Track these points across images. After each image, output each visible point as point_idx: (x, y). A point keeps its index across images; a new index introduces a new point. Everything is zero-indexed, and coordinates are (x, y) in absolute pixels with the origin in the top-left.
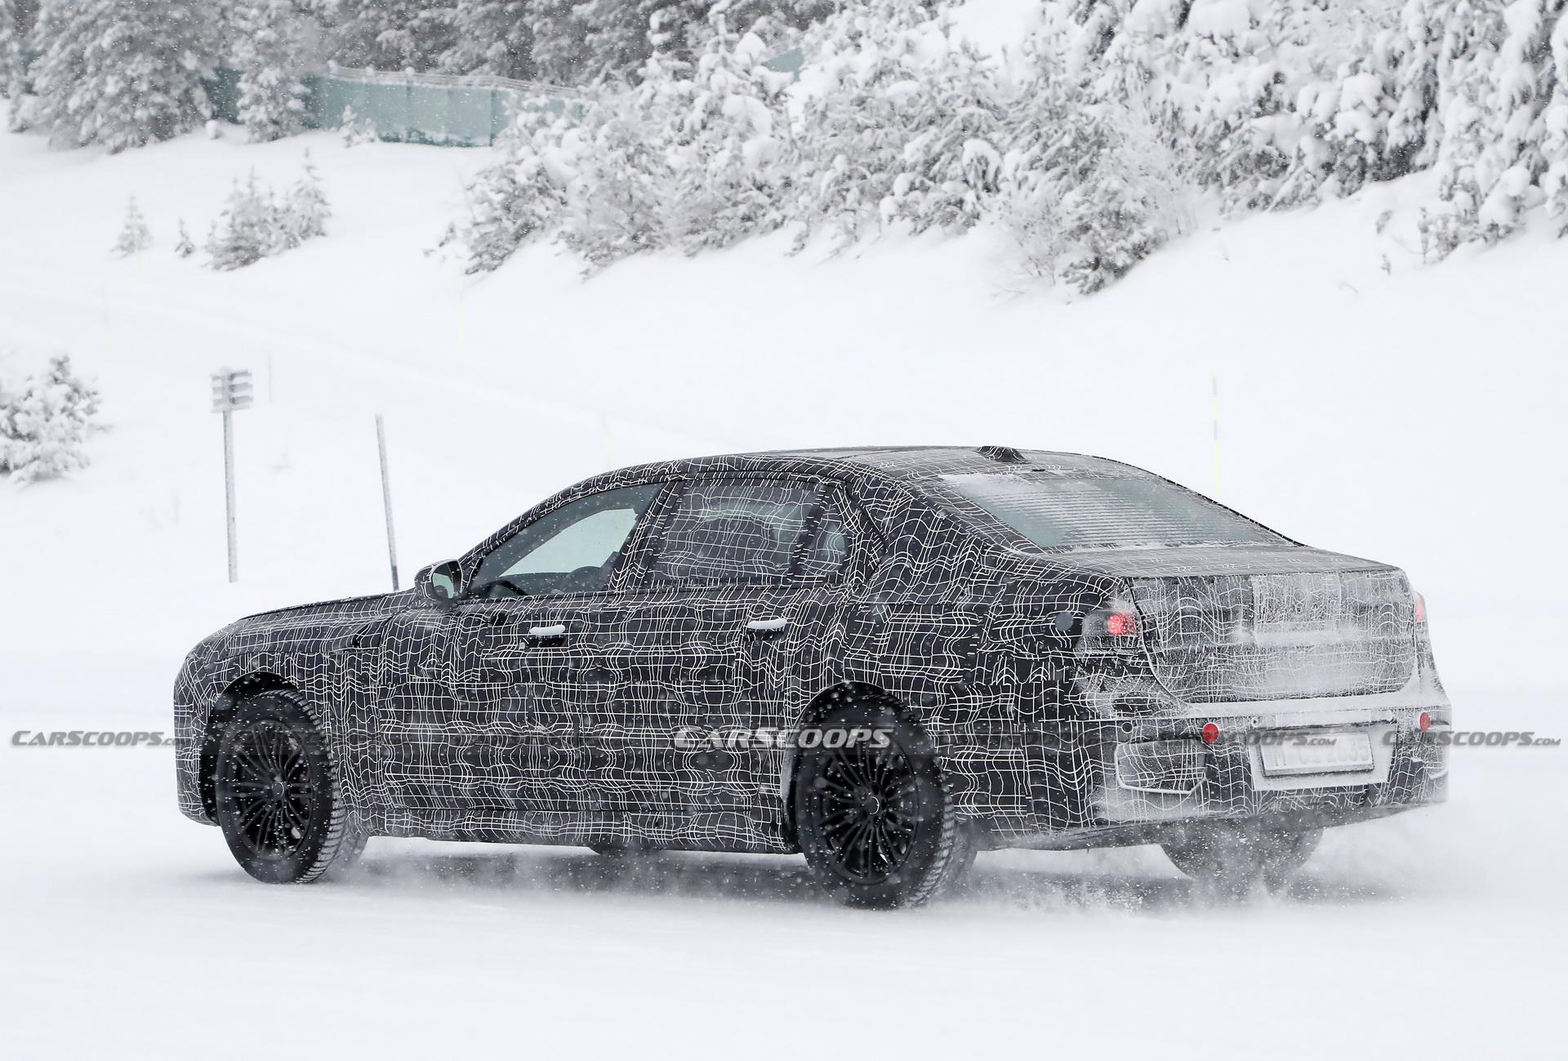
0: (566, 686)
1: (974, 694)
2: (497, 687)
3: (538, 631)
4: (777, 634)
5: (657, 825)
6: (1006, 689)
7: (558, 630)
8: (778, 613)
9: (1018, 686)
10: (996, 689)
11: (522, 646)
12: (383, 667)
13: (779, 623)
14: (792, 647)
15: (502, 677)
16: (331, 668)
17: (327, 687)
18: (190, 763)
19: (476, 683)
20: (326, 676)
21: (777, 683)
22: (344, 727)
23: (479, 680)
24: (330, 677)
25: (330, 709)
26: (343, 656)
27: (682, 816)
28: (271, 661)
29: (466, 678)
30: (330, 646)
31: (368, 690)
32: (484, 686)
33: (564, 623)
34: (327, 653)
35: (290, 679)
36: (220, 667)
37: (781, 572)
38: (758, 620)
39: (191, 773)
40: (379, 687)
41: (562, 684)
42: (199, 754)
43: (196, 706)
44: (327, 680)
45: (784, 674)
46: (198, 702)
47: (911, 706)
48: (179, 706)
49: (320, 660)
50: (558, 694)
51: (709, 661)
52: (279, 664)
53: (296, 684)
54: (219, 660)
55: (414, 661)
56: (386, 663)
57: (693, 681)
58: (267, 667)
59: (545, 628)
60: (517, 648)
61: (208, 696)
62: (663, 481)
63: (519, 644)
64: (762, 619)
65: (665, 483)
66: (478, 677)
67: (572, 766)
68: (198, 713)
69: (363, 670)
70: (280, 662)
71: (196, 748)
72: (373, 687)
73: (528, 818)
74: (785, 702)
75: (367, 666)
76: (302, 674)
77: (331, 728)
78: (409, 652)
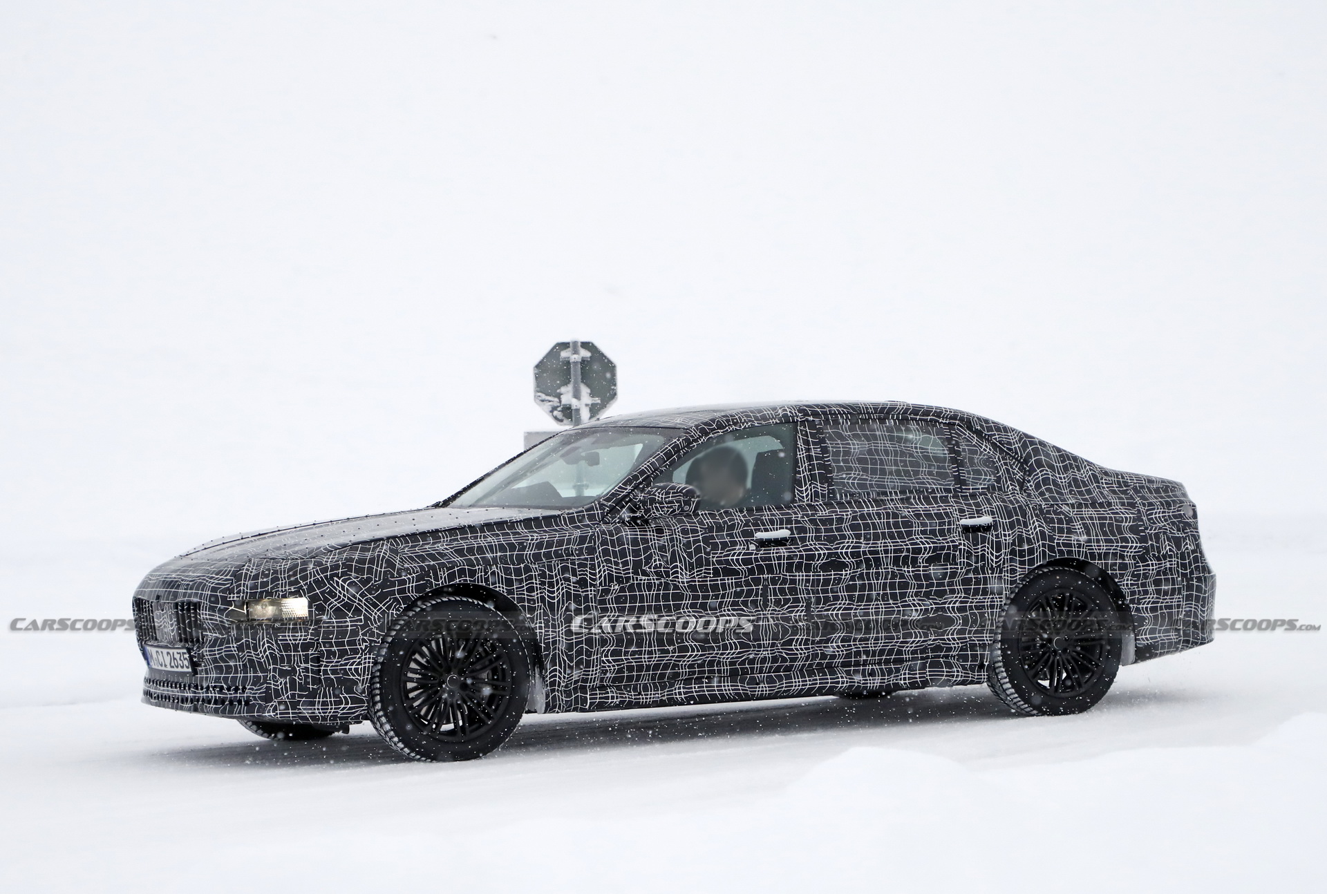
0: (800, 576)
1: (1151, 561)
2: (729, 580)
3: (759, 535)
4: (987, 528)
5: (870, 675)
6: (1171, 556)
7: (784, 533)
8: (980, 513)
9: (1177, 553)
10: (1165, 557)
11: (752, 547)
12: (602, 571)
13: (986, 520)
15: (735, 573)
16: (543, 575)
17: (539, 591)
18: (356, 670)
19: (708, 579)
20: (538, 582)
21: (996, 562)
22: (558, 624)
23: (712, 576)
24: (543, 583)
25: (543, 609)
26: (554, 565)
27: (892, 666)
28: (473, 573)
29: (697, 575)
30: (537, 557)
31: (587, 591)
32: (717, 580)
33: (786, 528)
34: (535, 564)
35: (496, 587)
36: (403, 582)
37: (949, 485)
38: (966, 518)
39: (357, 679)
40: (601, 588)
41: (797, 574)
42: (371, 660)
43: (367, 618)
44: (538, 586)
45: (1003, 555)
46: (371, 615)
47: (1110, 572)
48: (334, 620)
49: (527, 569)
50: (793, 582)
51: (935, 549)
52: (481, 576)
53: (503, 592)
54: (397, 577)
55: (637, 565)
56: (606, 568)
57: (922, 565)
58: (468, 579)
59: (770, 532)
60: (748, 549)
61: (388, 608)
62: (793, 421)
63: (748, 546)
64: (970, 518)
65: (795, 423)
66: (710, 573)
67: (804, 636)
68: (372, 625)
69: (580, 575)
70: (483, 574)
71: (368, 656)
72: (593, 588)
73: (742, 681)
74: (1005, 576)
75: (584, 571)
76: (509, 582)
77: (543, 625)
78: (630, 558)
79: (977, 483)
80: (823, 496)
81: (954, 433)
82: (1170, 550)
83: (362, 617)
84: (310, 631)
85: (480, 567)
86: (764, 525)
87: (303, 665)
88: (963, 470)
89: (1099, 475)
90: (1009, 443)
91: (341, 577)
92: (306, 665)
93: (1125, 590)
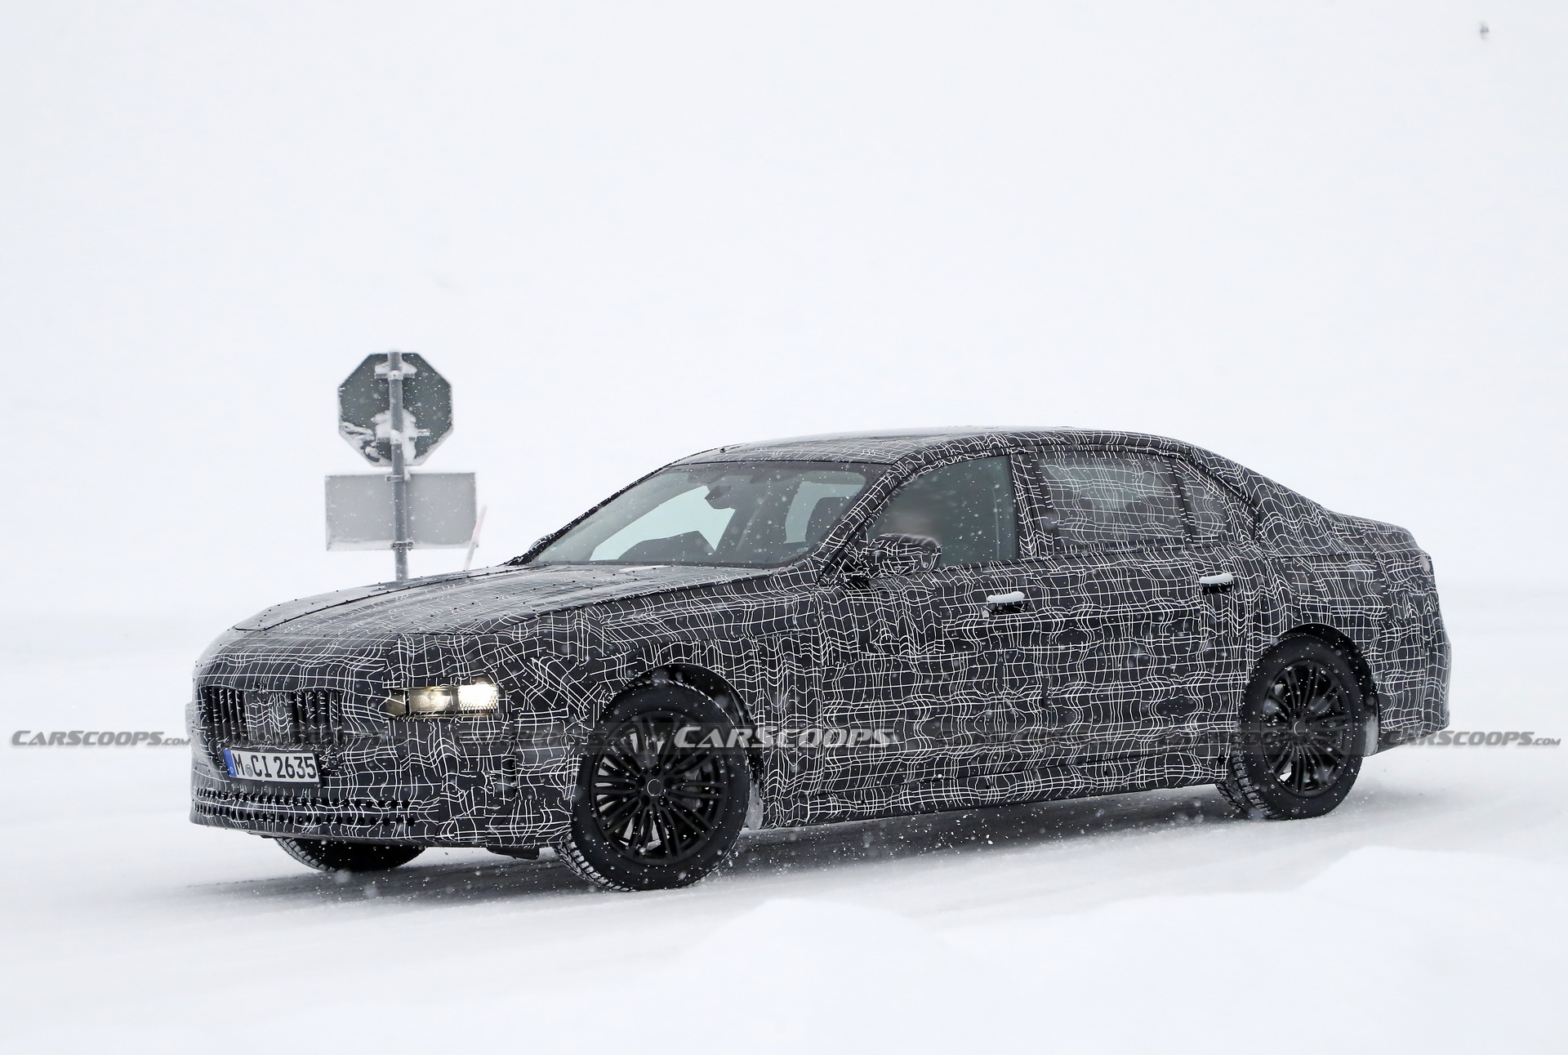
0: (1037, 650)
1: (1396, 626)
2: (962, 657)
3: (991, 599)
4: (1224, 588)
5: (1106, 774)
6: (1414, 621)
7: (1016, 596)
8: (1218, 569)
9: (1420, 618)
10: (1408, 622)
11: (986, 614)
12: (826, 647)
13: (1225, 577)
14: (1249, 596)
15: (970, 646)
16: (763, 649)
17: (760, 673)
18: (560, 776)
19: (940, 655)
20: (758, 661)
21: (1240, 631)
22: (780, 714)
23: (944, 651)
24: (764, 663)
25: (765, 696)
26: (775, 639)
27: (1129, 763)
28: (688, 651)
29: (929, 650)
30: (756, 630)
31: (811, 672)
32: (950, 657)
33: (1020, 590)
34: (754, 638)
35: (713, 669)
36: (612, 663)
37: (1179, 534)
38: (1205, 576)
39: (561, 788)
40: (825, 668)
41: (1034, 648)
42: (577, 764)
43: (572, 710)
44: (759, 666)
45: (1246, 622)
46: (577, 706)
47: (1355, 641)
48: (534, 713)
49: (747, 646)
50: (1029, 657)
51: (1177, 614)
52: (698, 653)
53: (722, 674)
54: (604, 656)
55: (864, 638)
56: (831, 642)
57: (1163, 634)
58: (684, 658)
59: (1003, 595)
60: (981, 617)
61: (597, 696)
62: (1006, 454)
63: (981, 613)
64: (1209, 575)
65: (1008, 455)
66: (941, 648)
67: (1040, 726)
68: (579, 719)
69: (803, 652)
70: (700, 651)
71: (573, 759)
72: (817, 669)
73: (972, 785)
74: (1248, 647)
75: (807, 647)
76: (728, 662)
77: (764, 716)
78: (856, 629)
79: (1207, 531)
80: (1050, 548)
81: (1176, 469)
82: (1414, 614)
83: (567, 709)
84: (504, 728)
85: (696, 643)
86: (995, 586)
87: (494, 772)
88: (1192, 515)
89: (1332, 520)
90: (1234, 481)
91: (540, 657)
92: (497, 772)
93: (1370, 663)
